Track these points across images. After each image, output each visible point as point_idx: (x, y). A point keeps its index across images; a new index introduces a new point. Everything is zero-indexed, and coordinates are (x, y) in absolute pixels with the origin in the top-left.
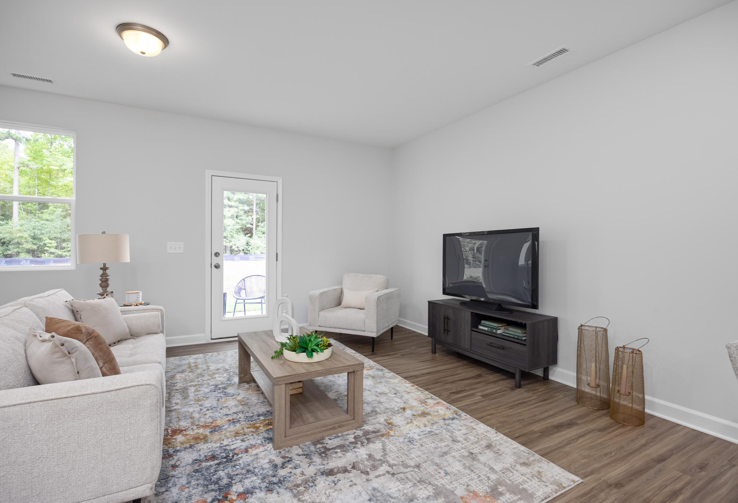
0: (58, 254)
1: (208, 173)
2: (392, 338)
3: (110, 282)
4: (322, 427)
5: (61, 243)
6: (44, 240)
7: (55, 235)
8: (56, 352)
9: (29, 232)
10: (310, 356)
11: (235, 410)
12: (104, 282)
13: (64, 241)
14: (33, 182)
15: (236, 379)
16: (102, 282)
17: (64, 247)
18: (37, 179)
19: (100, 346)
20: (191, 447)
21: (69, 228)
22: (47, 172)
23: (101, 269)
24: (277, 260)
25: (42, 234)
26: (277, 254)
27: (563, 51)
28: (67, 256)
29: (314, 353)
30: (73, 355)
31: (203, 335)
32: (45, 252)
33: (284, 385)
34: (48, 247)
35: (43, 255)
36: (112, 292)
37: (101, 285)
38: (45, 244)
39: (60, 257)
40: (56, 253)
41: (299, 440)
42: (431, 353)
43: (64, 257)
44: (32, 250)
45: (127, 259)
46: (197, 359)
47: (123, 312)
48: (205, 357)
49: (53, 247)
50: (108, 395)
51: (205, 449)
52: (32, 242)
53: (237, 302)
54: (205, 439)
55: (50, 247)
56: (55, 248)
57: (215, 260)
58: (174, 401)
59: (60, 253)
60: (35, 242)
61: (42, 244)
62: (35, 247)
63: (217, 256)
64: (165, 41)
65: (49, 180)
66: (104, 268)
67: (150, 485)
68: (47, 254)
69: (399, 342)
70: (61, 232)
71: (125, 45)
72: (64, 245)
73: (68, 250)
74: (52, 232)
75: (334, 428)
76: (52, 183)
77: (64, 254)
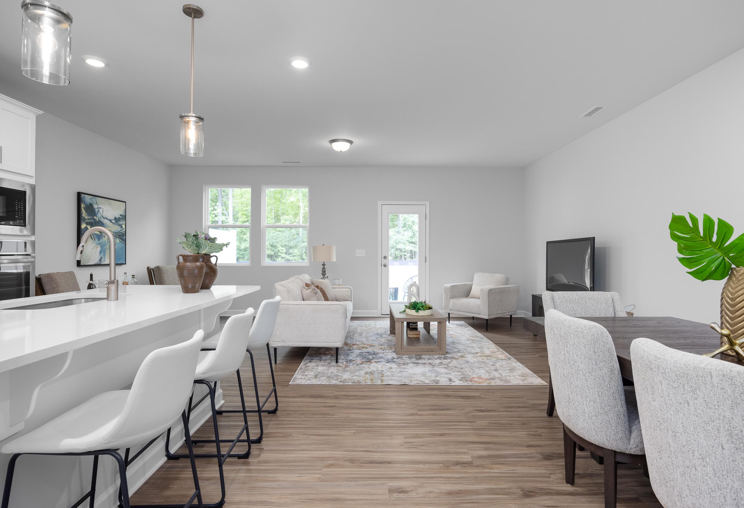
0: (287, 258)
1: (380, 203)
2: (511, 325)
3: (326, 272)
4: (421, 349)
5: (289, 250)
6: (278, 247)
7: (285, 243)
8: (312, 292)
9: (269, 241)
10: (417, 312)
11: (384, 342)
12: (324, 273)
13: (291, 248)
14: (271, 201)
15: (389, 333)
16: (323, 272)
17: (291, 253)
18: (274, 198)
19: (325, 295)
20: (360, 349)
21: (294, 237)
22: (280, 193)
23: (322, 265)
24: (426, 262)
25: (277, 242)
26: (426, 257)
27: (597, 109)
28: (293, 260)
29: (419, 311)
30: (317, 294)
31: (376, 311)
32: (279, 257)
33: (401, 323)
34: (280, 253)
35: (277, 259)
36: (328, 277)
37: (322, 274)
38: (279, 251)
39: (288, 261)
40: (286, 257)
41: (408, 353)
42: (533, 336)
43: (291, 261)
44: (270, 255)
45: (335, 260)
46: (371, 323)
47: (333, 288)
48: (375, 322)
49: (284, 253)
50: (329, 306)
51: (365, 350)
52: (271, 249)
53: (405, 295)
54: (366, 348)
55: (282, 253)
56: (285, 254)
57: (384, 261)
58: (355, 336)
59: (288, 258)
60: (273, 249)
61: (277, 250)
62: (272, 253)
63: (385, 259)
64: (351, 142)
65: (281, 199)
66: (324, 265)
67: (341, 343)
68: (280, 259)
69: (515, 328)
70: (288, 241)
71: (333, 148)
72: (291, 251)
73: (293, 255)
74: (283, 241)
75: (428, 351)
76: (283, 201)
77: (291, 258)
